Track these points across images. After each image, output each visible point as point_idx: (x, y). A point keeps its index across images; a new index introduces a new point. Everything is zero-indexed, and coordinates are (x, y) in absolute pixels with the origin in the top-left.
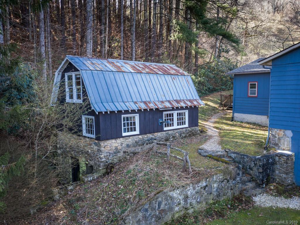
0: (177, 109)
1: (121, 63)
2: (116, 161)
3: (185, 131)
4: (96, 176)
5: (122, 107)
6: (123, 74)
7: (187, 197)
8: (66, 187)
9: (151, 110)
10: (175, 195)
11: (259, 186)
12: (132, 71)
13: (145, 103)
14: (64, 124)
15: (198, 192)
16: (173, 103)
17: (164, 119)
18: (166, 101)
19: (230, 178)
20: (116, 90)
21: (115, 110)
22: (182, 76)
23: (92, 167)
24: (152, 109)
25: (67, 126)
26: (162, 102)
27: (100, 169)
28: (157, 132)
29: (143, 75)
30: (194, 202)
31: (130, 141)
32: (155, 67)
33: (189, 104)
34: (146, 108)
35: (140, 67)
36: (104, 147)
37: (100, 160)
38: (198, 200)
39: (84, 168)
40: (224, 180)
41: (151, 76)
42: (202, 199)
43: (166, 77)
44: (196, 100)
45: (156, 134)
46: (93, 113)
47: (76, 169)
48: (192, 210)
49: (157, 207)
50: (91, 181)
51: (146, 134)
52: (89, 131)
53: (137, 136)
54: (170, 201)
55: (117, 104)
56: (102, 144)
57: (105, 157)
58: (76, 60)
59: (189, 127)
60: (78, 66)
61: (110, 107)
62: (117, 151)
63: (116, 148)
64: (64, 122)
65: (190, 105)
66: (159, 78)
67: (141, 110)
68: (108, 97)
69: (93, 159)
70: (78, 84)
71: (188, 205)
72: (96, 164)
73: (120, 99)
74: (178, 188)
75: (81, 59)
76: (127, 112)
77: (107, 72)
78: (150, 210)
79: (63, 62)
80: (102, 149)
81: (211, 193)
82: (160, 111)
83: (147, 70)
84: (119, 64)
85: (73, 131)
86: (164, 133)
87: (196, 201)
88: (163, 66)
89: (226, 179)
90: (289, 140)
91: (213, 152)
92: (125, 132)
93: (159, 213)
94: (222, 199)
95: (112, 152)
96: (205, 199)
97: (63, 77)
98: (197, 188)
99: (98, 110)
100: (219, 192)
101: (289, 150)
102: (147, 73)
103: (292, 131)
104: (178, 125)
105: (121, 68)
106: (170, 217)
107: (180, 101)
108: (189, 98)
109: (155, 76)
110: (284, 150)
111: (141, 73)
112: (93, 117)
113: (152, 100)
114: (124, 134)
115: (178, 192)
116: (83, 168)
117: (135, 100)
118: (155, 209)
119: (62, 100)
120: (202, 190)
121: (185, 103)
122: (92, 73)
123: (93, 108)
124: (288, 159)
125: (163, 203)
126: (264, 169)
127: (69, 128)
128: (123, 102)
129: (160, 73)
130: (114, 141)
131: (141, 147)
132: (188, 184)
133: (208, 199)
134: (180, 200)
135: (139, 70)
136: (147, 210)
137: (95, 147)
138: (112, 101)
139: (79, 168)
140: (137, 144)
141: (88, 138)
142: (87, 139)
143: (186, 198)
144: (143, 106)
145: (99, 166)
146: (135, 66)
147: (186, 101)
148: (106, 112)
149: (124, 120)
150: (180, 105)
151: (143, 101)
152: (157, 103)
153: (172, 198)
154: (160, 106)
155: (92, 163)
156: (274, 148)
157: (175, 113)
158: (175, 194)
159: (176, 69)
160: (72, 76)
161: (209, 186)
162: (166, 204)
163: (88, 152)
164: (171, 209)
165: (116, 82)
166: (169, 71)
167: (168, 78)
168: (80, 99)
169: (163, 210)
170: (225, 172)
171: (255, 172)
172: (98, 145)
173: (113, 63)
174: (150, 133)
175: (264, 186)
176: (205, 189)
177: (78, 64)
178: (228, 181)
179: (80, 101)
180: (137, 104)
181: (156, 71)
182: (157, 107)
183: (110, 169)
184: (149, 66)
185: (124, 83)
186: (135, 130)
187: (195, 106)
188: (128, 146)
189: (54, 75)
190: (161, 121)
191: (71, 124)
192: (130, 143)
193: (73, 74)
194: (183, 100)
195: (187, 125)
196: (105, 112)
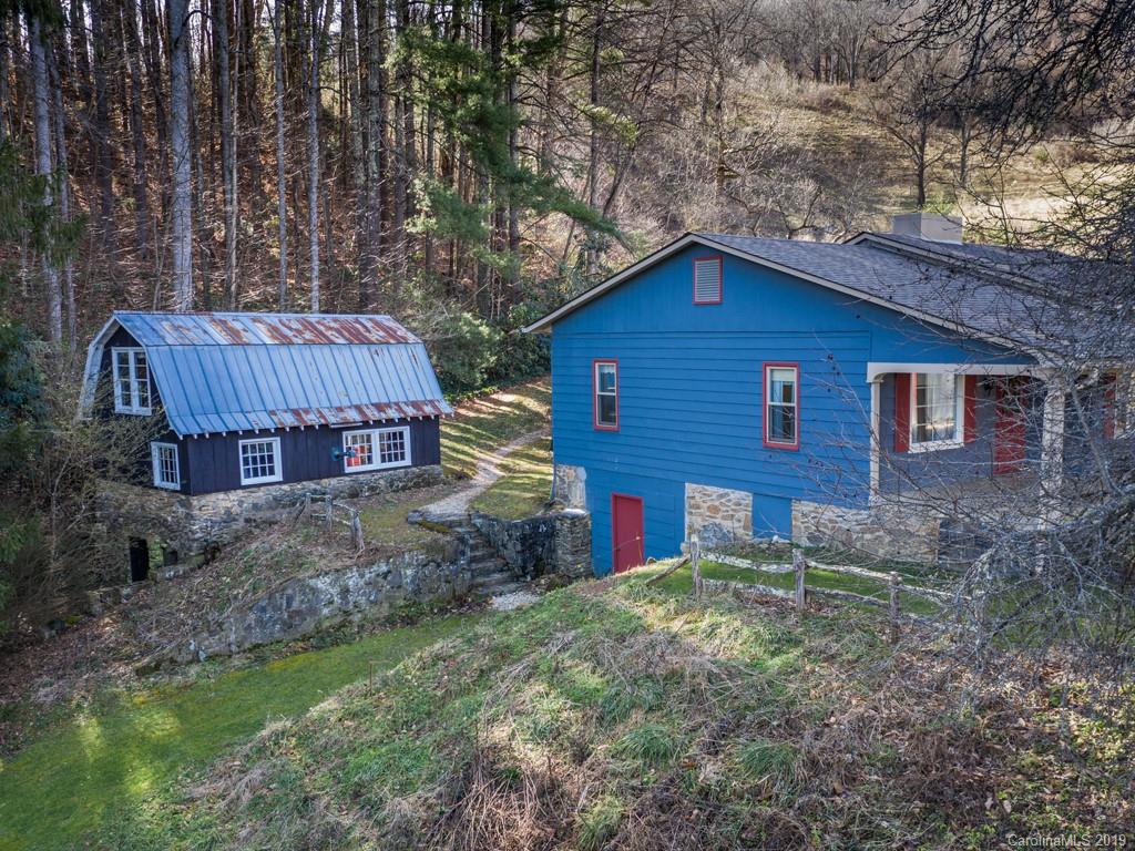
0: (378, 424)
1: (245, 320)
2: (227, 538)
3: (402, 475)
4: (181, 569)
5: (237, 422)
6: (245, 351)
7: (348, 591)
8: (118, 590)
9: (310, 428)
10: (320, 585)
11: (515, 578)
12: (268, 341)
13: (296, 413)
14: (111, 459)
15: (370, 583)
16: (367, 412)
17: (345, 446)
18: (350, 407)
19: (443, 560)
20: (227, 386)
21: (223, 430)
22: (401, 345)
23: (174, 553)
24: (312, 427)
25: (117, 465)
26: (340, 409)
27: (192, 554)
28: (328, 477)
29: (294, 350)
30: (363, 600)
31: (261, 495)
32: (333, 324)
33: (411, 411)
34: (296, 424)
35: (290, 329)
36: (200, 509)
37: (192, 537)
38: (372, 598)
39: (160, 559)
40: (429, 561)
41: (316, 350)
42: (380, 596)
43: (355, 349)
44: (431, 402)
45: (325, 481)
46: (172, 437)
47: (140, 554)
48: (360, 615)
49: (285, 605)
50: (170, 579)
51: (299, 480)
52: (168, 477)
53: (277, 486)
54: (310, 596)
55: (226, 417)
56: (195, 503)
57: (201, 529)
58: (135, 323)
59: (415, 464)
60: (139, 336)
61: (211, 424)
62: (229, 518)
63: (228, 511)
64: (109, 456)
65: (411, 414)
66: (336, 353)
67: (284, 429)
68: (207, 402)
69: (176, 536)
70: (141, 373)
71: (351, 606)
72: (183, 545)
73: (234, 406)
74: (327, 574)
75: (148, 318)
76: (249, 433)
77: (206, 348)
78: (269, 609)
79: (107, 325)
80: (196, 512)
81: (399, 587)
82: (334, 429)
83: (308, 335)
84: (238, 326)
85: (129, 475)
86: (347, 479)
87: (368, 599)
88: (357, 321)
89: (433, 561)
90: (582, 485)
91: (441, 516)
92: (247, 476)
93: (289, 616)
94: (427, 599)
95: (218, 519)
96: (388, 598)
97: (107, 356)
98: (368, 576)
99: (184, 430)
100: (418, 585)
101: (582, 508)
102: (308, 343)
103: (586, 469)
104: (383, 461)
105: (243, 333)
106: (313, 625)
107: (388, 405)
108: (412, 398)
109: (326, 350)
110: (576, 507)
111: (291, 343)
112: (176, 446)
113: (315, 405)
114: (245, 482)
115: (328, 581)
116: (156, 556)
117: (271, 407)
118: (280, 609)
119: (105, 412)
120: (380, 579)
121: (400, 410)
122: (171, 350)
123: (172, 428)
124: (573, 524)
125: (297, 599)
126: (527, 544)
127: (119, 468)
128: (242, 412)
129: (341, 341)
130: (221, 496)
131: (288, 510)
132: (349, 567)
133: (395, 598)
134: (332, 595)
135: (285, 337)
136: (263, 610)
137: (181, 510)
138: (217, 410)
139: (148, 561)
140: (277, 502)
141: (166, 490)
142: (165, 494)
143: (345, 591)
144: (289, 420)
145: (190, 550)
146: (280, 326)
147: (402, 405)
148: (201, 436)
149: (245, 451)
150: (383, 415)
151: (290, 407)
152: (326, 412)
153: (314, 590)
154: (332, 419)
155: (175, 545)
156: (561, 503)
157: (375, 433)
158: (322, 583)
159: (391, 329)
160: (126, 354)
161: (394, 572)
162: (302, 602)
163: (166, 520)
164: (313, 611)
165: (227, 369)
166: (367, 334)
167: (361, 353)
168: (147, 406)
169: (298, 612)
170: (430, 548)
171: (512, 551)
172: (187, 505)
173: (224, 322)
174: (311, 479)
175: (529, 579)
176: (385, 578)
177: (139, 333)
178: (439, 565)
179: (147, 411)
180: (276, 415)
181: (332, 337)
182: (323, 421)
183: (212, 552)
184: (318, 322)
185: (245, 368)
186: (272, 472)
187: (427, 418)
188: (256, 507)
189: (85, 353)
190: (337, 453)
191: (123, 460)
192: (261, 502)
193: (131, 352)
194: (397, 404)
195: (408, 461)
196: (199, 435)
